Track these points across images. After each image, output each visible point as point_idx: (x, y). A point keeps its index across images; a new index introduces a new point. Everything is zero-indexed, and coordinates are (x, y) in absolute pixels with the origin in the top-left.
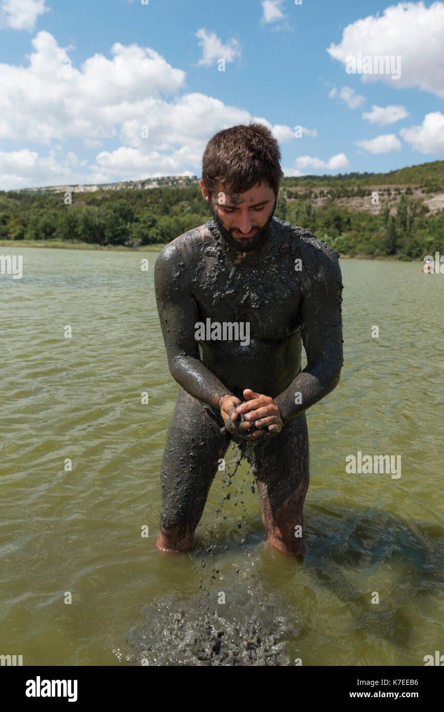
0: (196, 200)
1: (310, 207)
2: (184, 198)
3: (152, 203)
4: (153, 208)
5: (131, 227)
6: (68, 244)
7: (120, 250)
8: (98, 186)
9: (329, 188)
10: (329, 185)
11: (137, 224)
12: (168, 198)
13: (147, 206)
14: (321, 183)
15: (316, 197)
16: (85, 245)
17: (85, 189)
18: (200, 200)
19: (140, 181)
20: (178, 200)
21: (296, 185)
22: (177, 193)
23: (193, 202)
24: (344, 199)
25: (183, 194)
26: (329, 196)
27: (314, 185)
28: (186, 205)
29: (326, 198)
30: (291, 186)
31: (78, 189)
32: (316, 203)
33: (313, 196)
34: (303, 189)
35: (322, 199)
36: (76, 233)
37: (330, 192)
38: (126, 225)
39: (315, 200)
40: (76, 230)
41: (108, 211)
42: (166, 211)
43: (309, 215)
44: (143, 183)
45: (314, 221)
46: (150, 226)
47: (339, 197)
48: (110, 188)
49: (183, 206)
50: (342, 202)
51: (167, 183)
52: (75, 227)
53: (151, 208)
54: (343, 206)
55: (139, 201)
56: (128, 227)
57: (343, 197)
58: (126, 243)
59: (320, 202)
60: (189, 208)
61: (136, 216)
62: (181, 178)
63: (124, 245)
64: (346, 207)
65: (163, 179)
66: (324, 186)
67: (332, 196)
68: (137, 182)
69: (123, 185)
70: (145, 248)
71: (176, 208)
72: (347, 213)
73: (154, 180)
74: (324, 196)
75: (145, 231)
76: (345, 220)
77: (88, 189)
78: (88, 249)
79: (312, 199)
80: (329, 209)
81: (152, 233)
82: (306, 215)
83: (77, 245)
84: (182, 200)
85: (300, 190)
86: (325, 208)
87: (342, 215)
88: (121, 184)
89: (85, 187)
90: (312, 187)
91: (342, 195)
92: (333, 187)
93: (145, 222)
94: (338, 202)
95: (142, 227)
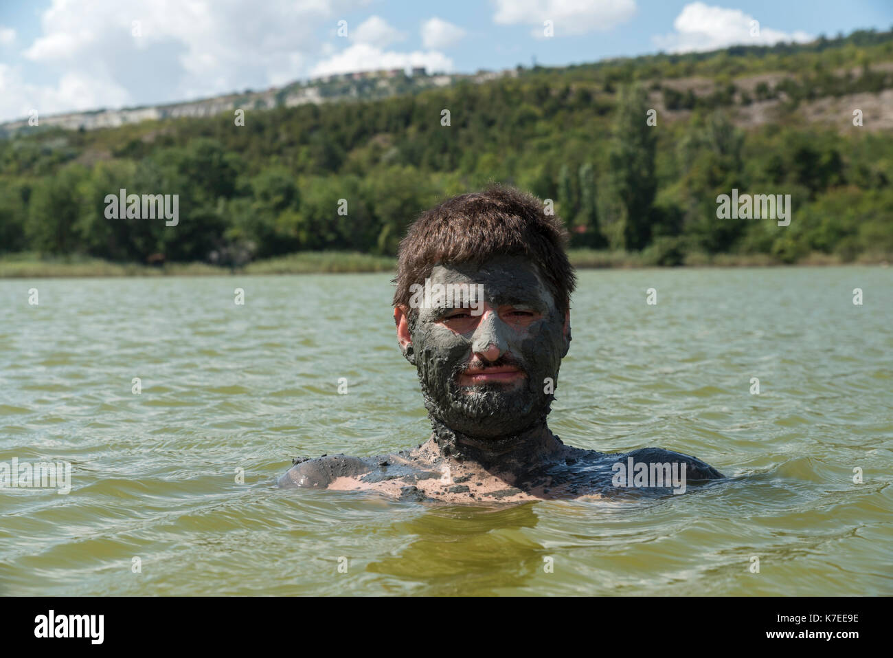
0: (412, 130)
1: (726, 130)
2: (382, 123)
3: (291, 144)
4: (296, 157)
5: (226, 209)
6: (56, 266)
7: (197, 274)
8: (160, 108)
9: (782, 75)
10: (782, 67)
11: (244, 202)
12: (336, 127)
13: (279, 152)
14: (758, 63)
15: (747, 102)
16: (99, 265)
17: (124, 119)
18: (423, 128)
19: (272, 90)
20: (363, 135)
21: (689, 72)
22: (360, 115)
23: (405, 136)
24: (826, 103)
25: (378, 115)
26: (784, 97)
27: (741, 70)
28: (384, 145)
29: (774, 103)
30: (675, 76)
31: (106, 119)
32: (747, 117)
33: (737, 98)
34: (709, 81)
35: (766, 105)
36: (77, 235)
37: (784, 87)
38: (215, 205)
39: (744, 110)
40: (75, 228)
41: (164, 170)
42: (332, 164)
43: (724, 151)
44: (281, 95)
45: (739, 167)
46: (281, 207)
47: (811, 97)
48: (191, 112)
49: (377, 149)
50: (820, 111)
51: (345, 91)
52: (73, 217)
53: (290, 159)
54: (823, 122)
55: (255, 142)
56: (219, 211)
57: (824, 96)
58: (214, 256)
59: (759, 115)
60: (393, 152)
61: (241, 182)
62: (381, 74)
63: (209, 262)
64: (833, 124)
65: (334, 79)
66: (769, 68)
67: (791, 94)
68: (264, 93)
69: (226, 103)
70: (264, 266)
71: (360, 155)
72: (836, 140)
73: (310, 85)
74: (769, 98)
75: (268, 220)
76: (825, 159)
77: (134, 118)
78: (108, 275)
79: (735, 109)
80: (785, 132)
81: (287, 223)
82: (716, 152)
83: (79, 268)
84: (376, 132)
85: (700, 85)
86: (772, 131)
87: (816, 146)
88: (222, 101)
89: (125, 114)
90: (733, 74)
91: (819, 90)
92: (794, 70)
93: (266, 196)
94: (808, 111)
95: (259, 211)
